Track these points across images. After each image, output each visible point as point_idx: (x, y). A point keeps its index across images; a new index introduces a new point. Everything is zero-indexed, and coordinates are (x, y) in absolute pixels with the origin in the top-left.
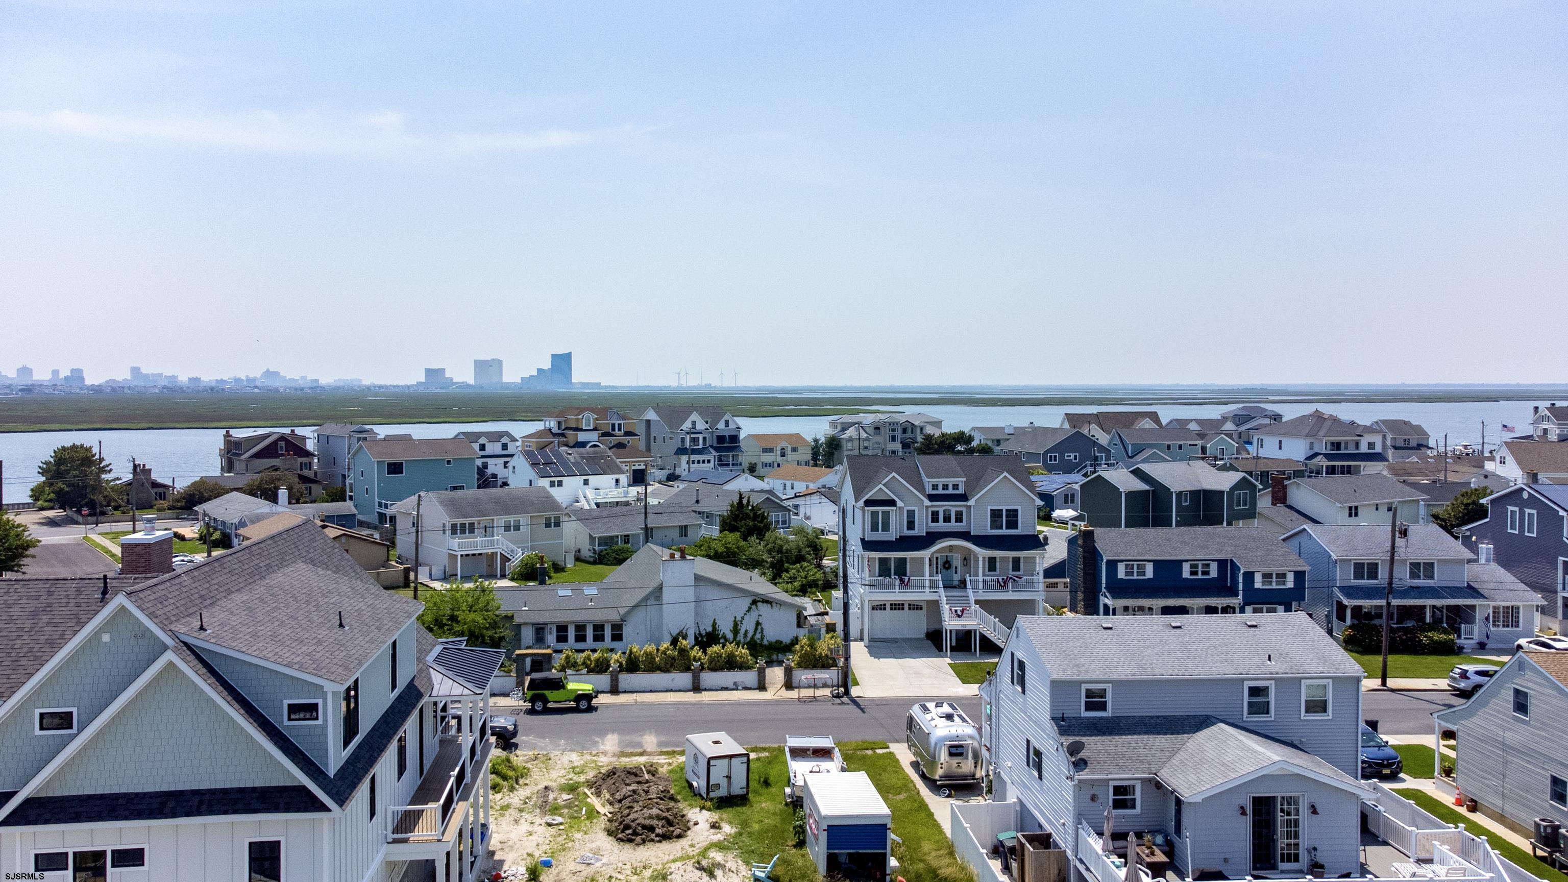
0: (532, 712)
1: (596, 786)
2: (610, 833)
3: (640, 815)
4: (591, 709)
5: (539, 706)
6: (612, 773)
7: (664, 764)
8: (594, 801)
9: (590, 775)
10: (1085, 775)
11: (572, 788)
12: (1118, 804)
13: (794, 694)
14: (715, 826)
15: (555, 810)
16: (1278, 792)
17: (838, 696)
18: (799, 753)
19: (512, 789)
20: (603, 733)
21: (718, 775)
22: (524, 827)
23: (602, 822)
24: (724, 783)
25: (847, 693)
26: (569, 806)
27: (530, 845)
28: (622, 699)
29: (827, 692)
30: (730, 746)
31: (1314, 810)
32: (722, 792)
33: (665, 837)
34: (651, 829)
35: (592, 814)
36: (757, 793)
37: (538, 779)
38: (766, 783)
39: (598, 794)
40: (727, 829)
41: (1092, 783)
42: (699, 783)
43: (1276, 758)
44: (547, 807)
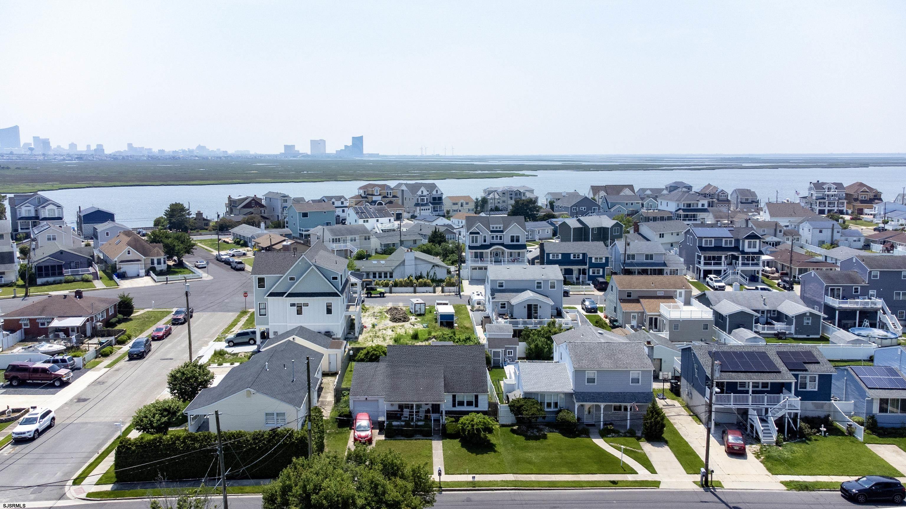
0: (367, 297)
1: (387, 312)
2: (390, 320)
3: (397, 316)
4: (384, 297)
5: (369, 295)
6: (391, 309)
7: (404, 309)
8: (387, 315)
9: (385, 310)
10: (494, 300)
11: (381, 313)
12: (502, 307)
13: (443, 294)
14: (416, 319)
15: (377, 316)
16: (533, 303)
17: (457, 295)
18: (438, 304)
19: (365, 312)
20: (388, 302)
21: (418, 307)
22: (369, 319)
23: (389, 319)
24: (419, 310)
25: (459, 294)
26: (380, 316)
27: (372, 322)
28: (393, 294)
29: (454, 294)
30: (420, 301)
31: (540, 307)
32: (419, 313)
33: (404, 321)
34: (401, 319)
35: (386, 317)
36: (428, 314)
37: (371, 311)
38: (430, 312)
39: (387, 314)
40: (419, 319)
41: (496, 302)
42: (413, 311)
43: (532, 295)
44: (374, 315)
